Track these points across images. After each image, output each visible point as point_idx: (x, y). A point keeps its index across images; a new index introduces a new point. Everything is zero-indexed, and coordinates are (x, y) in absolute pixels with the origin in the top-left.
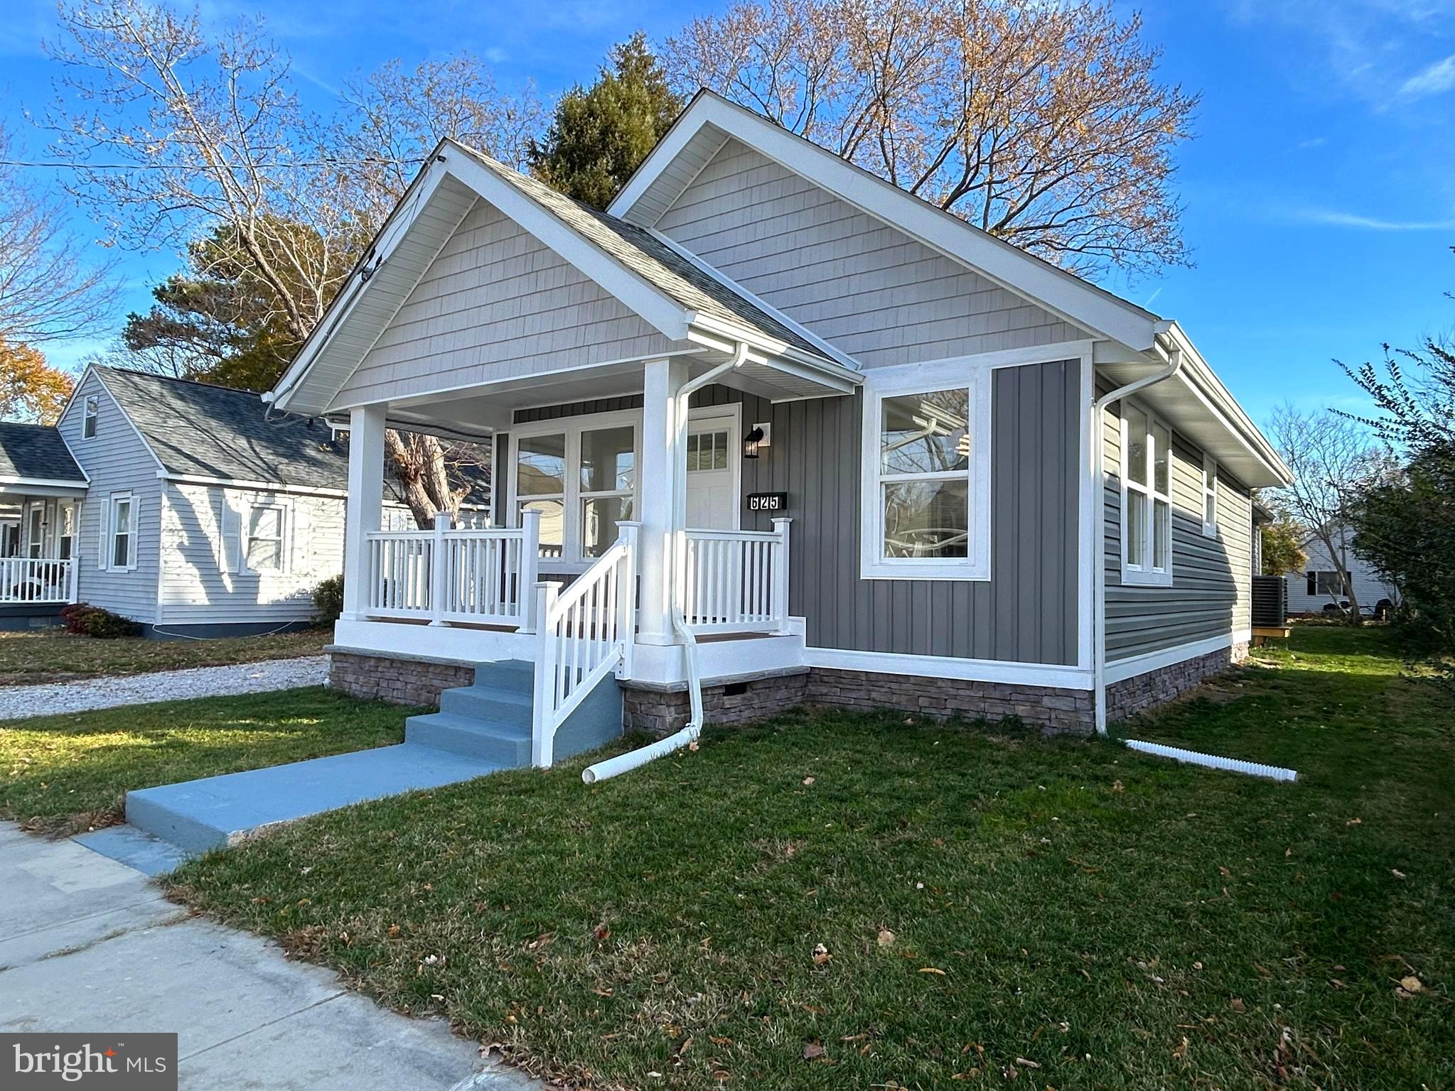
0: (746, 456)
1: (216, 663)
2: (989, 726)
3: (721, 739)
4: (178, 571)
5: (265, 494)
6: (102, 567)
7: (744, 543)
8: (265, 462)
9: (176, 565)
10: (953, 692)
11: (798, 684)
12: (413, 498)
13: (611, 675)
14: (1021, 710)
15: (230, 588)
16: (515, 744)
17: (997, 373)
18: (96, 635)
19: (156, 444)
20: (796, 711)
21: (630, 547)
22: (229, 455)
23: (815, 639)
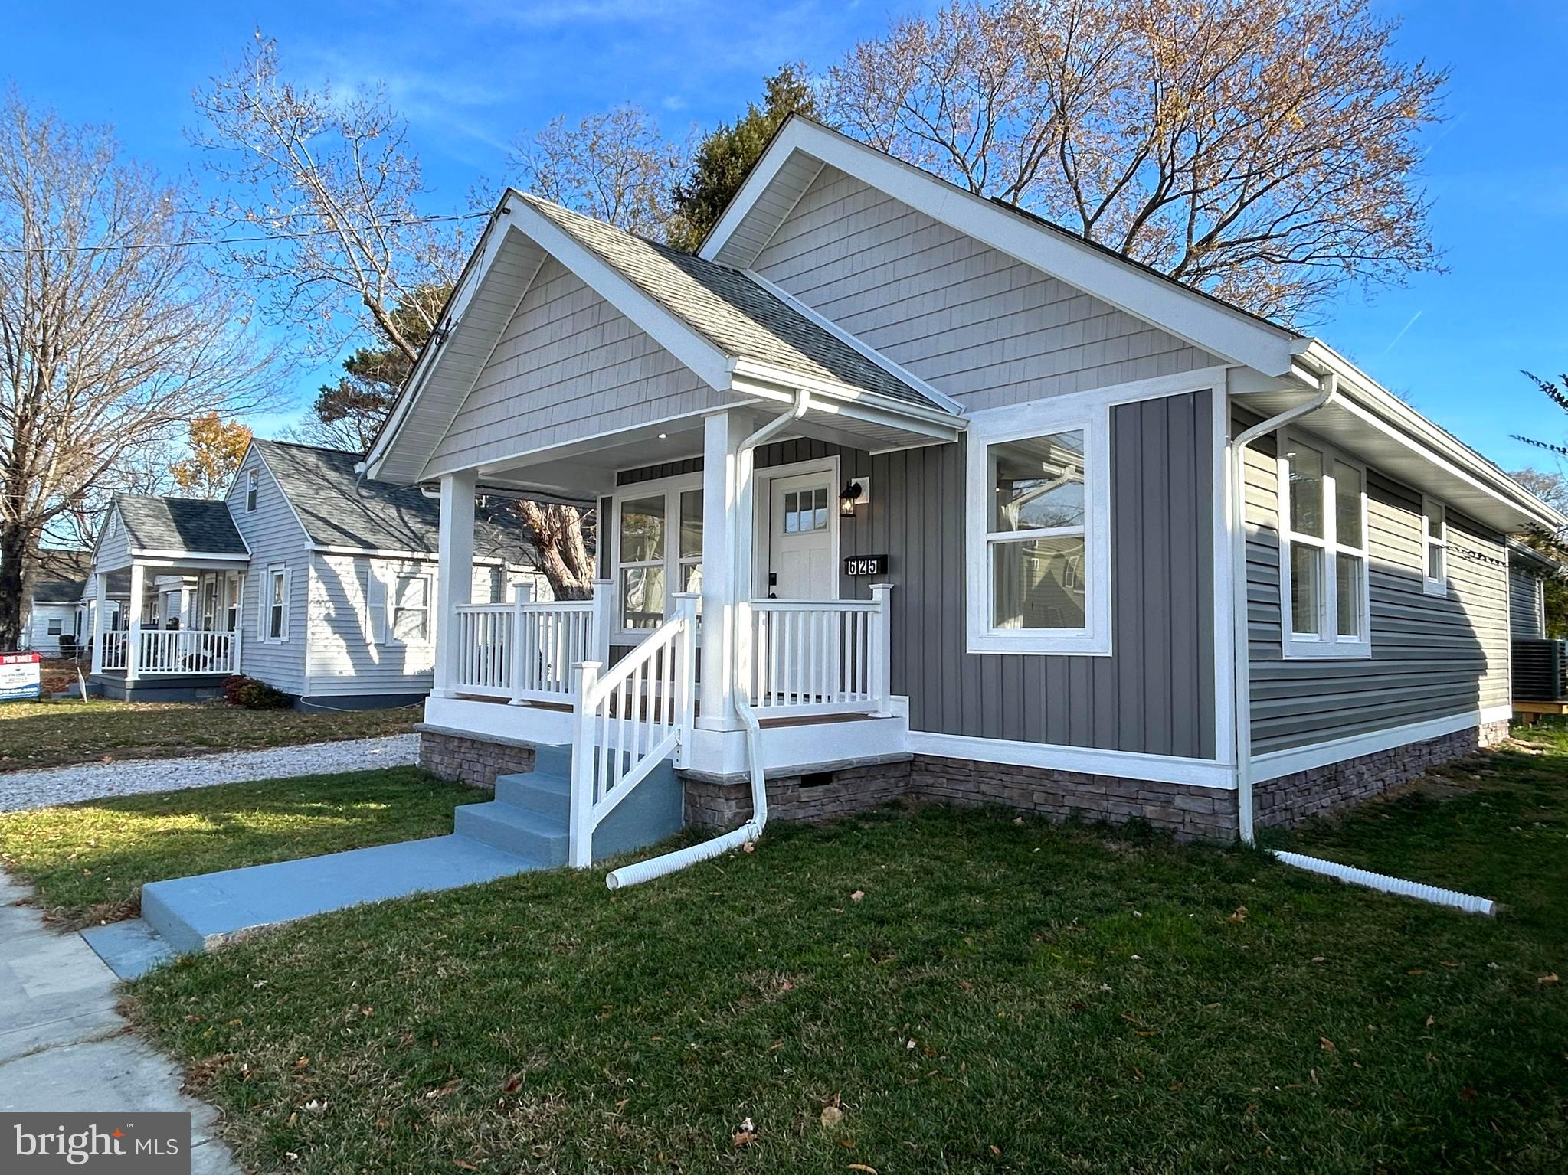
0: (844, 516)
1: (346, 736)
2: (1111, 828)
3: (787, 838)
4: (326, 642)
5: (411, 563)
6: (260, 639)
7: (843, 614)
8: (412, 531)
9: (323, 636)
10: (1072, 787)
11: (897, 774)
12: (548, 565)
13: (666, 765)
14: (1150, 811)
15: (376, 659)
16: (548, 841)
17: (1115, 410)
18: (251, 707)
19: (306, 516)
20: (895, 804)
21: (687, 621)
22: (376, 524)
23: (920, 722)
